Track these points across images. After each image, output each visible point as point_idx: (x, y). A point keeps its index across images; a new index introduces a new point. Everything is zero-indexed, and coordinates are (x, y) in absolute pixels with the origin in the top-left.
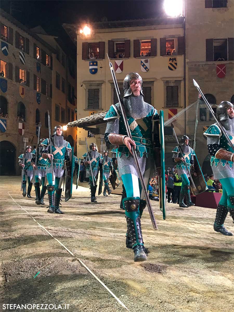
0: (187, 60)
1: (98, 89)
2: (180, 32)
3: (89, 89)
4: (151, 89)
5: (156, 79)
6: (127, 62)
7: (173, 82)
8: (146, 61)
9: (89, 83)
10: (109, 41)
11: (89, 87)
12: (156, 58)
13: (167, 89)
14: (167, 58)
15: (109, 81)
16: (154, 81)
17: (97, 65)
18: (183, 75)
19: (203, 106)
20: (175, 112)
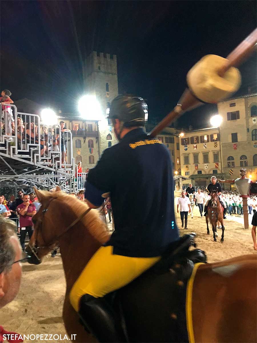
0: (221, 143)
1: (188, 156)
2: (217, 132)
3: (185, 157)
4: (208, 155)
5: (209, 151)
6: (198, 145)
7: (216, 152)
8: (205, 144)
9: (185, 154)
10: (191, 138)
12: (209, 142)
13: (214, 155)
14: (213, 143)
15: (192, 153)
17: (187, 147)
18: (220, 149)
19: (229, 161)
20: (218, 164)
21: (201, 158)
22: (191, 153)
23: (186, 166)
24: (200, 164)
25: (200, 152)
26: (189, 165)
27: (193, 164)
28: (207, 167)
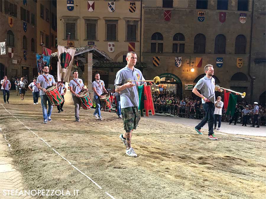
0: (143, 5)
1: (75, 23)
3: (67, 24)
4: (116, 26)
5: (120, 19)
6: (96, 2)
7: (133, 22)
8: (113, 4)
9: (67, 18)
11: (67, 21)
13: (128, 27)
14: (128, 3)
15: (84, 17)
16: (118, 20)
17: (73, 4)
18: (140, 17)
19: (153, 41)
20: (133, 45)
21: (101, 30)
22: (81, 17)
23: (69, 42)
24: (98, 41)
25: (101, 18)
26: (76, 43)
27: (84, 40)
28: (113, 48)
